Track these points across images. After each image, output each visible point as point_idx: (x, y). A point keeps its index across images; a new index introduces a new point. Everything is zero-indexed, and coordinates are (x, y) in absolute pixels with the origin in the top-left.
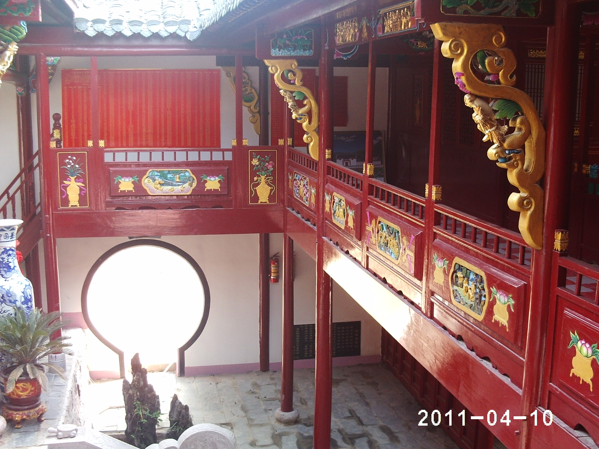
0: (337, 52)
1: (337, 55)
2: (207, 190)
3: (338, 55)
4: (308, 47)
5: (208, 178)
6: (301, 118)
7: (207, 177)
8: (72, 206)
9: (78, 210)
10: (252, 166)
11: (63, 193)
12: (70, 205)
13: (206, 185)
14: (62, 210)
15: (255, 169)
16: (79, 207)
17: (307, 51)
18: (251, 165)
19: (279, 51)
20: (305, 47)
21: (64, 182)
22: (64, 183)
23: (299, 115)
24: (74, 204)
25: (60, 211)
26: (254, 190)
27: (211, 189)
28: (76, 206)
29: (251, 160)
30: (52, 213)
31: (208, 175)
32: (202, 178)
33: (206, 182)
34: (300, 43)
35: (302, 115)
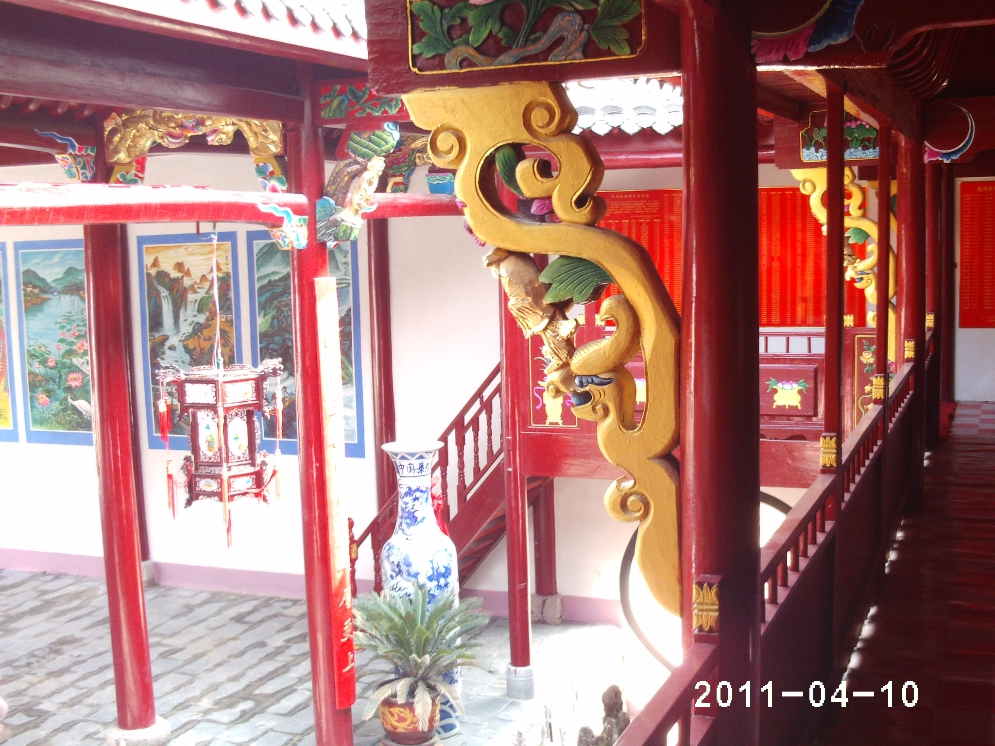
0: (929, 149)
1: (930, 156)
2: (777, 406)
3: (932, 154)
4: (872, 142)
5: (780, 385)
6: (862, 279)
7: (778, 382)
8: (551, 423)
9: (560, 430)
10: (862, 365)
11: (536, 401)
12: (548, 422)
13: (776, 397)
14: (535, 430)
15: (867, 371)
16: (561, 425)
17: (871, 150)
18: (860, 362)
19: (817, 151)
20: (866, 143)
21: (539, 382)
22: (539, 385)
23: (857, 273)
24: (554, 421)
25: (531, 430)
26: (863, 409)
27: (785, 406)
28: (557, 424)
29: (860, 354)
30: (519, 433)
31: (779, 380)
32: (769, 385)
33: (775, 391)
34: (856, 135)
35: (862, 273)
